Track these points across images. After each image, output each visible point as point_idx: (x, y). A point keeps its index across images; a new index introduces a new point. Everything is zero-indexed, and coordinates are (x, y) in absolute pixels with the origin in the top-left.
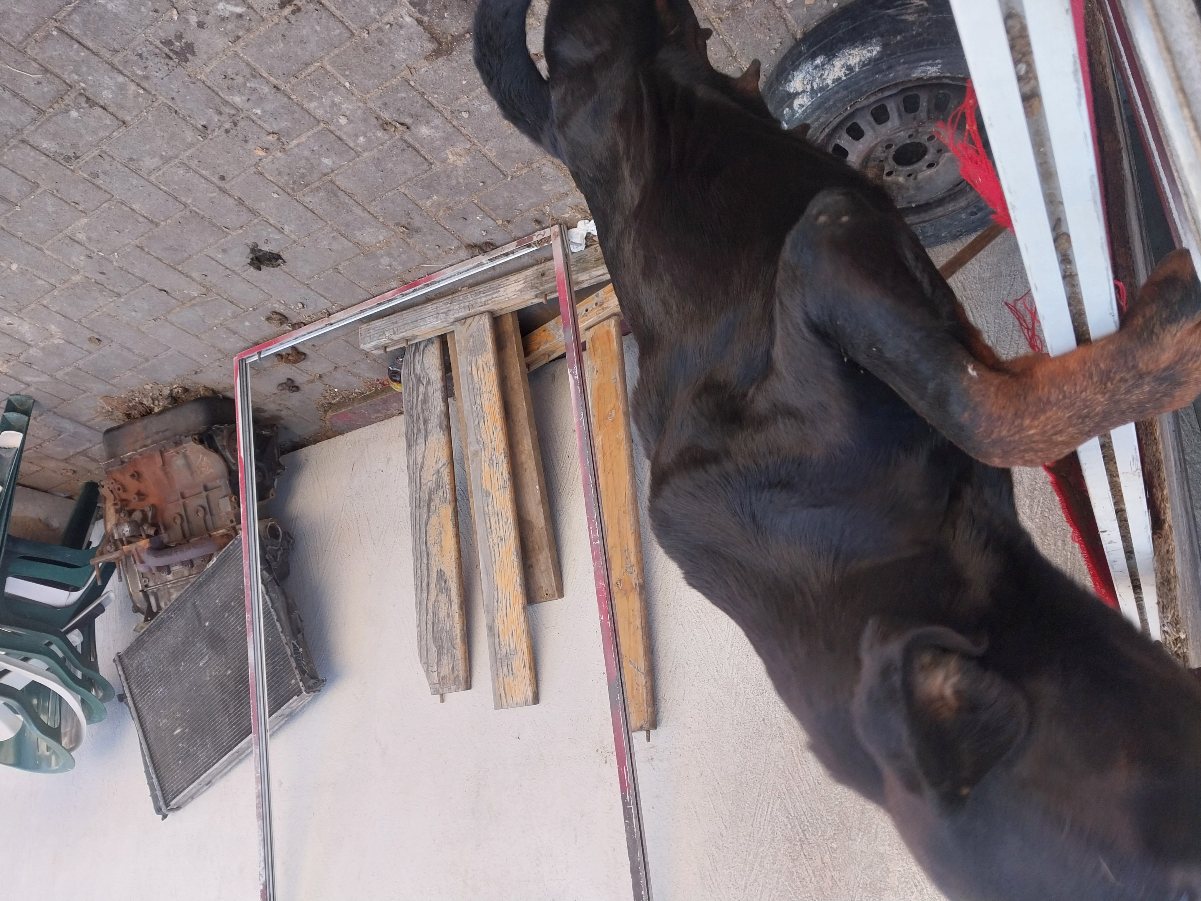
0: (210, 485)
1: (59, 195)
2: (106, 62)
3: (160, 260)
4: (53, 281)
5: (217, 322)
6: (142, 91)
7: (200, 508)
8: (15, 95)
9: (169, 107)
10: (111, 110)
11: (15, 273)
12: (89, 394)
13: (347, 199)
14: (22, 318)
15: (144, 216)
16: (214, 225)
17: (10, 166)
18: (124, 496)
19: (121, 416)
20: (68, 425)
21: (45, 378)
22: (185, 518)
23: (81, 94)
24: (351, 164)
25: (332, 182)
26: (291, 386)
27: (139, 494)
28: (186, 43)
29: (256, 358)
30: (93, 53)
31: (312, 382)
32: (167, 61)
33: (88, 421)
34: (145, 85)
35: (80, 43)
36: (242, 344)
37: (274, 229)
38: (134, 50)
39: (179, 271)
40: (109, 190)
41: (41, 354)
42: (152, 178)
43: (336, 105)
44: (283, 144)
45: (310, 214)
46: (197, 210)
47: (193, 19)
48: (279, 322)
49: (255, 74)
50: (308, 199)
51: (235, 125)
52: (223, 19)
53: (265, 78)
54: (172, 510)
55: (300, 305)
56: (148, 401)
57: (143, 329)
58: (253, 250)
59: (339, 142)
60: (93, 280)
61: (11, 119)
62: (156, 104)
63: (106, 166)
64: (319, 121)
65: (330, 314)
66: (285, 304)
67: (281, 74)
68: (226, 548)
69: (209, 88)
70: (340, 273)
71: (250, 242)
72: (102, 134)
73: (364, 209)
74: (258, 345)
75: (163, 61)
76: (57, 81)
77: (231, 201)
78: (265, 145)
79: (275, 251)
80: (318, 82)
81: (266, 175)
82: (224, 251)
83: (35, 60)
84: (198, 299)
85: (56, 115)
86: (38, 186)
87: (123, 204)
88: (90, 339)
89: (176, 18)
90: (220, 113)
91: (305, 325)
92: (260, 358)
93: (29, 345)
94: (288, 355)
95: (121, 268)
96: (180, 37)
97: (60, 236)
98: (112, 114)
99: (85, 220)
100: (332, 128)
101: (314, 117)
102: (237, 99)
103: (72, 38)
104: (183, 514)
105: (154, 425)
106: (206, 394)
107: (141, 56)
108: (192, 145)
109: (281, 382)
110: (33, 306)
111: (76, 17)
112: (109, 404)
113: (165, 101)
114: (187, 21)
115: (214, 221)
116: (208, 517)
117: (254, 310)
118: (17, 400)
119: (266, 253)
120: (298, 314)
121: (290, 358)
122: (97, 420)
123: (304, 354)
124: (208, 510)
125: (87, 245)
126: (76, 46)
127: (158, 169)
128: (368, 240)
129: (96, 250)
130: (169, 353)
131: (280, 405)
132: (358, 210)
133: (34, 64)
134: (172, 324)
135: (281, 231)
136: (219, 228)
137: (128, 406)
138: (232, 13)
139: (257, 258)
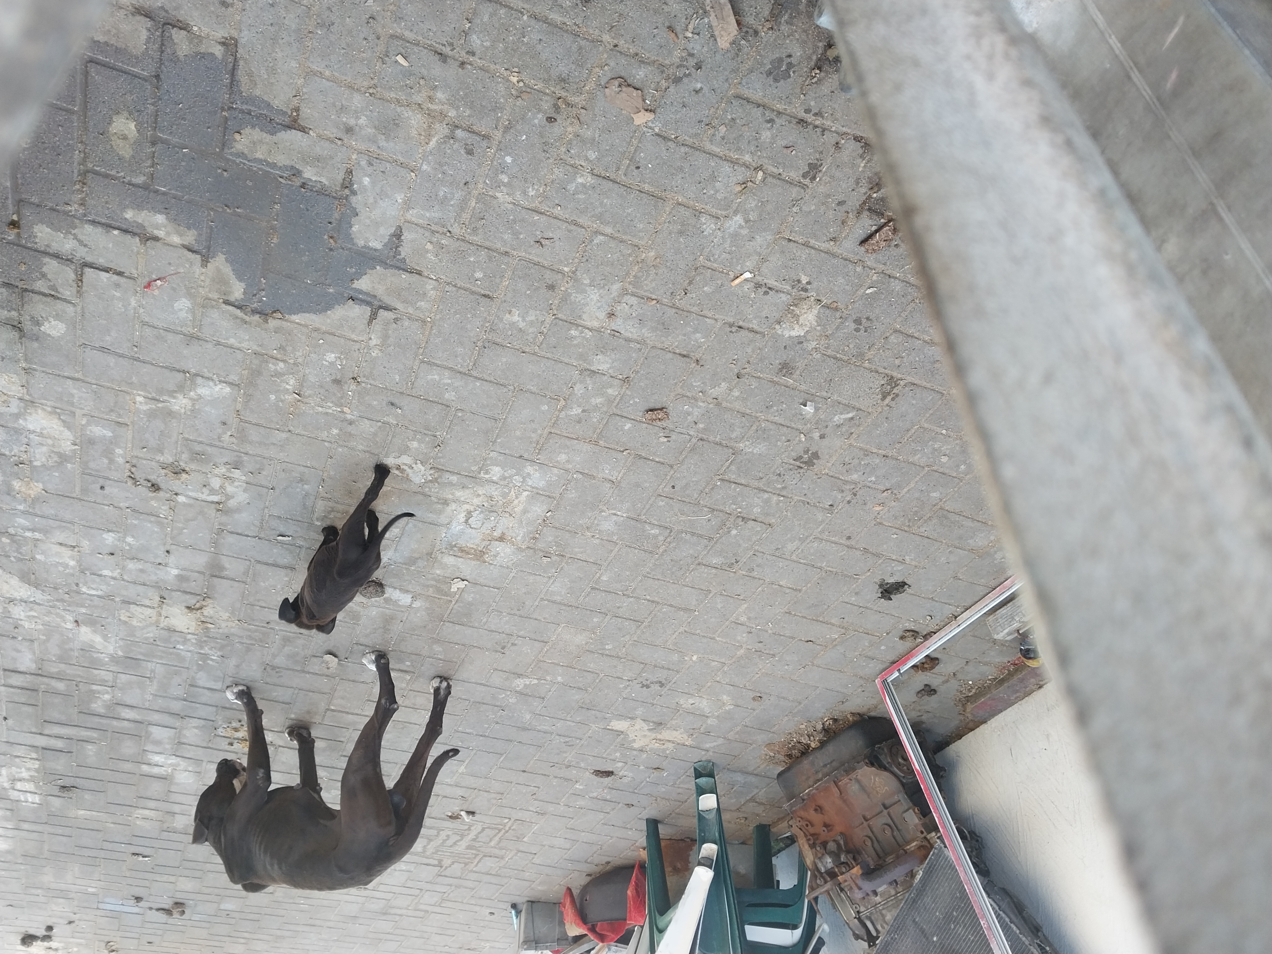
0: (887, 802)
1: (725, 594)
2: (755, 488)
3: (805, 617)
4: (723, 660)
5: (856, 653)
6: (782, 498)
7: (886, 826)
8: (693, 534)
9: (803, 502)
10: (760, 520)
11: (695, 662)
12: (754, 745)
13: (957, 518)
14: (701, 697)
15: (789, 588)
16: (846, 576)
17: (690, 585)
18: (811, 830)
19: (782, 758)
20: (739, 778)
21: (720, 741)
22: (874, 838)
23: (738, 517)
24: (956, 489)
25: (941, 508)
26: (929, 690)
27: (826, 825)
28: (813, 453)
29: (896, 674)
30: (746, 486)
31: (947, 681)
32: (799, 471)
33: (755, 770)
34: (784, 493)
35: (735, 483)
36: (881, 666)
37: (896, 562)
38: (774, 472)
39: (821, 622)
40: (761, 577)
41: (717, 722)
42: (794, 557)
43: (936, 450)
44: (896, 494)
45: (926, 540)
46: (831, 569)
47: (816, 435)
48: (912, 638)
49: (867, 453)
50: (922, 529)
51: (855, 495)
52: (838, 426)
53: (875, 453)
54: (860, 834)
55: (929, 618)
56: (805, 739)
57: (795, 678)
58: (881, 586)
59: (944, 476)
60: (754, 650)
61: (691, 552)
62: (792, 503)
63: (760, 561)
64: (923, 467)
65: (956, 617)
66: (915, 621)
67: (887, 445)
68: (928, 859)
69: (832, 476)
70: (960, 579)
71: (877, 580)
72: (754, 539)
73: (973, 520)
74: (895, 663)
75: (796, 472)
76: (721, 514)
77: (858, 553)
78: (881, 501)
79: (900, 580)
80: (918, 439)
81: (884, 523)
82: (857, 594)
83: (706, 506)
84: (838, 640)
85: (721, 537)
86: (710, 591)
87: (772, 584)
88: (754, 699)
89: (804, 440)
90: (843, 491)
91: (935, 633)
92: (901, 674)
93: (707, 717)
94: (923, 663)
95: (774, 634)
96: (806, 452)
97: (727, 623)
98: (761, 522)
99: (746, 605)
100: (935, 468)
101: (919, 466)
102: (855, 477)
103: (730, 482)
104: (871, 835)
105: (820, 759)
106: (855, 719)
107: (779, 475)
108: (822, 521)
109: (918, 690)
110: (709, 684)
111: (733, 468)
112: (772, 750)
113: (799, 498)
114: (812, 438)
115: (846, 573)
116: (896, 833)
117: (888, 634)
118: (700, 766)
119: (893, 584)
120: (927, 625)
121: (926, 666)
122: (762, 767)
123: (937, 659)
124: (893, 826)
125: (747, 624)
126: (733, 486)
127: (798, 548)
128: (980, 544)
129: (754, 626)
130: (818, 692)
131: (919, 711)
132: (968, 523)
133: (705, 509)
134: (818, 666)
135: (903, 562)
136: (851, 577)
137: (788, 748)
138: (845, 419)
139: (885, 590)
